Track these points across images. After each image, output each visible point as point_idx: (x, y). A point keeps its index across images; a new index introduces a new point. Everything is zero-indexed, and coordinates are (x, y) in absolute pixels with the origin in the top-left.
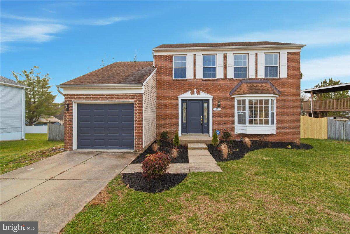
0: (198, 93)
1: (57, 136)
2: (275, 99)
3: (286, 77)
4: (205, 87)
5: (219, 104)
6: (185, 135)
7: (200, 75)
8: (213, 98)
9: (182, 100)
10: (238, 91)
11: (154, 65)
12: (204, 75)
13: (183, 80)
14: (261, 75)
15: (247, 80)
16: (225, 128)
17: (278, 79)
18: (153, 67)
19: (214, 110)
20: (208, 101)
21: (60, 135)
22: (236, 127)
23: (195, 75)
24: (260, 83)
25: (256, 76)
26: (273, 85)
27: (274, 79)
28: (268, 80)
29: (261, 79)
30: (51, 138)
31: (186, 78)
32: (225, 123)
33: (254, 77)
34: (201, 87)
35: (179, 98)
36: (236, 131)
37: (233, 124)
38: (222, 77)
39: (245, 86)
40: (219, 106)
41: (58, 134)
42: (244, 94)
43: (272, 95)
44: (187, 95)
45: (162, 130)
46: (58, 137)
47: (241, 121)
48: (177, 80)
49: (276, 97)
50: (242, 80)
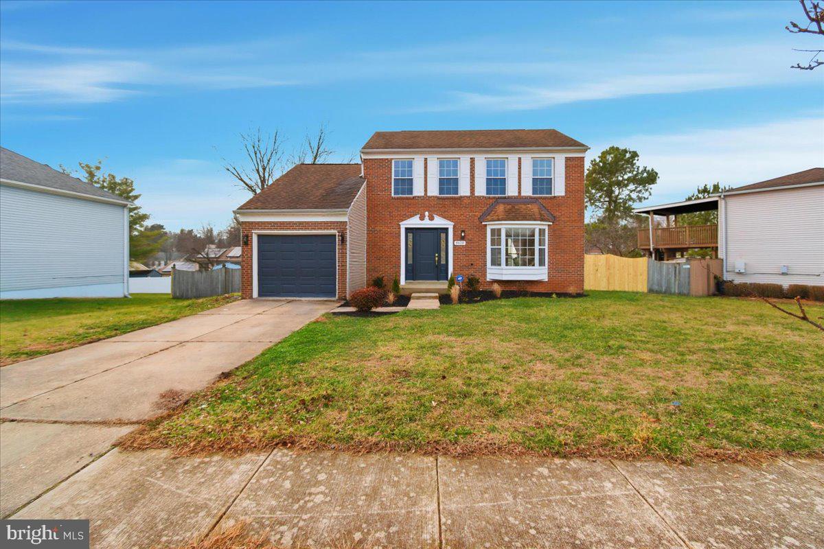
0: (431, 218)
1: (188, 291)
2: (547, 228)
3: (563, 194)
4: (443, 209)
5: (463, 234)
6: (410, 283)
7: (434, 191)
8: (454, 227)
9: (406, 229)
10: (491, 215)
11: (362, 174)
12: (441, 191)
13: (407, 199)
14: (527, 191)
15: (505, 198)
16: (472, 271)
17: (551, 198)
18: (361, 177)
19: (455, 244)
20: (446, 230)
21: (194, 290)
22: (488, 271)
23: (426, 190)
24: (525, 203)
25: (520, 192)
26: (544, 206)
27: (545, 198)
28: (537, 199)
29: (526, 198)
30: (178, 294)
31: (412, 194)
32: (472, 265)
33: (517, 194)
34: (436, 209)
35: (401, 226)
36: (489, 277)
37: (485, 265)
38: (468, 194)
39: (501, 208)
40: (463, 238)
41: (191, 288)
42: (499, 220)
43: (539, 222)
44: (414, 222)
45: (375, 275)
46: (190, 292)
47: (495, 262)
48: (398, 198)
49: (549, 225)
50: (499, 198)
